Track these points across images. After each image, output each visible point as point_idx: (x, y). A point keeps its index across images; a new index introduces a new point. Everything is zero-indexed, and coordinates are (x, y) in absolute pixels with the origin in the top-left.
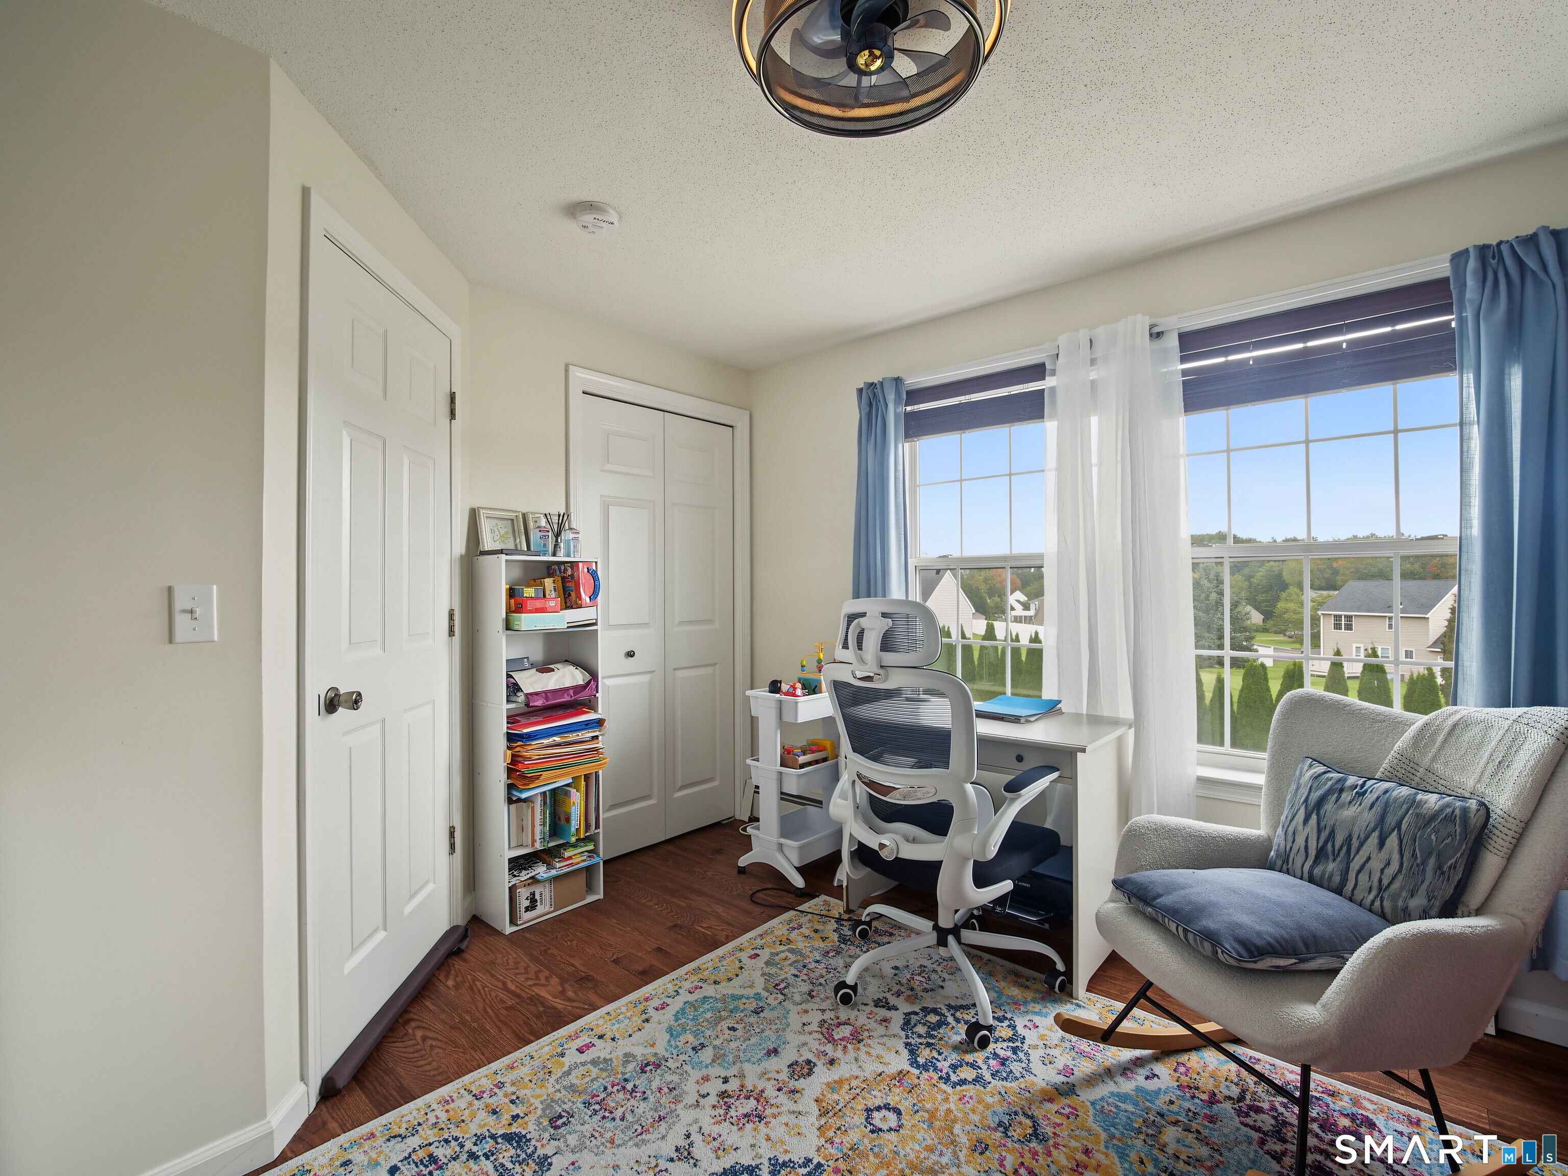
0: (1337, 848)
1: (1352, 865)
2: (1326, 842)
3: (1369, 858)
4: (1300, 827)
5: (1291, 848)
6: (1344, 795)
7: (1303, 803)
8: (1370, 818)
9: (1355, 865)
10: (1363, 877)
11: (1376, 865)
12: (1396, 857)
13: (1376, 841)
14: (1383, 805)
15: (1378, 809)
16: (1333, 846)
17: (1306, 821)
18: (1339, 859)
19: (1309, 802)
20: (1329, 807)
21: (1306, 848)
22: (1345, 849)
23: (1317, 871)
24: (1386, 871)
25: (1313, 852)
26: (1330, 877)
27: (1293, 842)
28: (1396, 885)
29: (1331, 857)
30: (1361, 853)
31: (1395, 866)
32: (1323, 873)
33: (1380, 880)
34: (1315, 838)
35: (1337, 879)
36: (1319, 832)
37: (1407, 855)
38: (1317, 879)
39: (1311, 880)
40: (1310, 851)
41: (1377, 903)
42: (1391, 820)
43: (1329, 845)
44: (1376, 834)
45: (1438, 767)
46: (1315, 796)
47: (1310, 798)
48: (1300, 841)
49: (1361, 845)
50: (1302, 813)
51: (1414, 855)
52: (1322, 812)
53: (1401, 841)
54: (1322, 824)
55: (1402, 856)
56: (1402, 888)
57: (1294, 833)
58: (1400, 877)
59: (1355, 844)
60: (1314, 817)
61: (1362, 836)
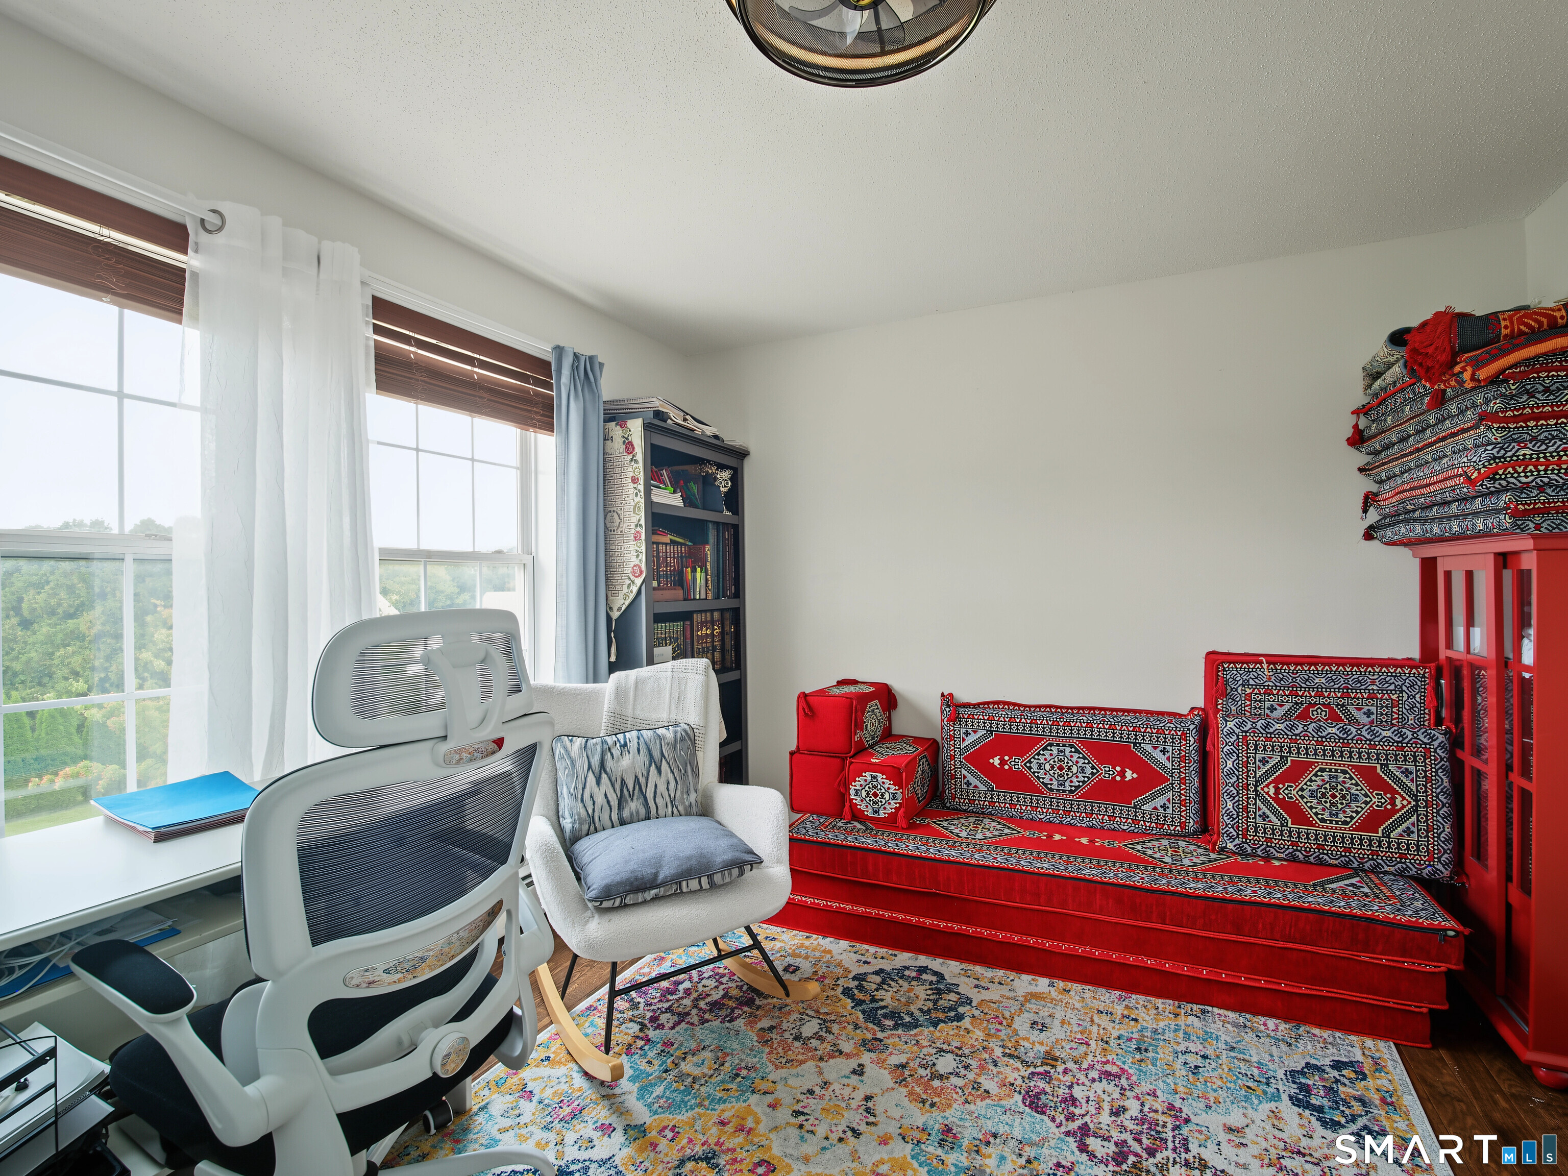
0: (631, 790)
1: (648, 796)
2: (622, 790)
3: (656, 786)
4: (596, 790)
5: (594, 810)
6: (613, 751)
7: (588, 770)
8: (643, 758)
9: (650, 795)
10: (659, 800)
11: (662, 788)
12: (670, 776)
13: (656, 772)
14: (645, 747)
15: (643, 750)
16: (628, 790)
17: (598, 782)
18: (635, 798)
19: (593, 767)
20: (609, 764)
21: (608, 802)
22: (637, 787)
23: (626, 814)
24: (670, 788)
25: (614, 803)
26: (638, 812)
27: (594, 804)
28: (678, 793)
29: (629, 799)
30: (649, 785)
31: (672, 782)
32: (631, 814)
33: (670, 795)
34: (612, 791)
35: (643, 812)
36: (613, 785)
37: (676, 771)
38: (627, 820)
39: (623, 823)
40: (612, 803)
41: (675, 811)
42: (656, 754)
43: (625, 790)
44: (653, 767)
45: (640, 714)
46: (595, 761)
47: (593, 764)
48: (600, 799)
49: (647, 779)
50: (591, 779)
51: (679, 770)
52: (608, 770)
53: (669, 764)
54: (613, 779)
55: (673, 773)
56: (682, 793)
57: (591, 797)
58: (679, 787)
59: (642, 780)
60: (604, 776)
61: (645, 773)
